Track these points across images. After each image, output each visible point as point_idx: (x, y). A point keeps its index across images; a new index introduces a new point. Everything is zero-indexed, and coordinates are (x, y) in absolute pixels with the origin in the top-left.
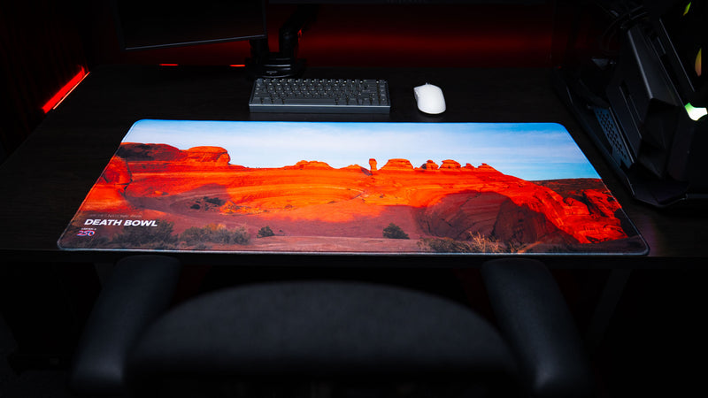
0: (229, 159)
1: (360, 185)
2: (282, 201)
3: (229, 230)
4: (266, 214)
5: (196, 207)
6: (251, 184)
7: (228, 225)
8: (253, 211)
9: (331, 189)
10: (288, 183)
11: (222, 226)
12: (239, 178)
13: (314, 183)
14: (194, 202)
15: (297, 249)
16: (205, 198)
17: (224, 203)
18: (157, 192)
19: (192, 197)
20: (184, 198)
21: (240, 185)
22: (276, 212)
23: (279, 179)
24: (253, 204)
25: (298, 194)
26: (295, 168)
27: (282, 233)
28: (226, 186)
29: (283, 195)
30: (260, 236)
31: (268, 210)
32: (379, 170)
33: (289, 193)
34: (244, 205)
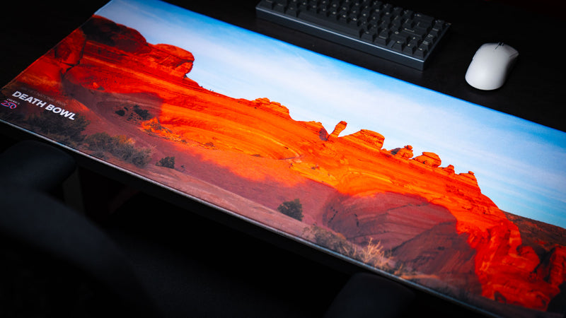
0: (189, 70)
1: (303, 148)
2: (207, 135)
3: (135, 148)
4: (182, 145)
5: (121, 113)
6: (191, 107)
7: (138, 143)
8: (171, 137)
9: (270, 141)
10: (230, 118)
11: (132, 142)
12: (183, 95)
13: (257, 128)
14: (123, 107)
15: (184, 189)
16: (136, 106)
17: (150, 119)
18: (95, 84)
19: (123, 101)
20: (116, 100)
21: (179, 104)
22: (193, 145)
23: (223, 111)
24: (177, 129)
25: (229, 134)
26: (249, 103)
27: (182, 169)
28: (163, 101)
29: (213, 130)
30: (159, 164)
31: (187, 140)
32: (340, 138)
33: (222, 130)
34: (168, 127)
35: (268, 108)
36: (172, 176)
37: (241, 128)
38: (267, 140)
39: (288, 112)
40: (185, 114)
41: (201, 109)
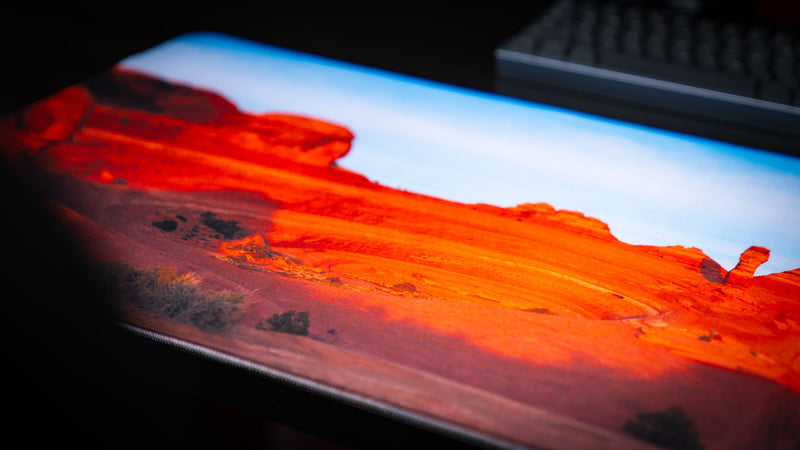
0: (344, 154)
1: (664, 296)
2: (401, 271)
3: (199, 293)
4: (331, 289)
5: (168, 226)
6: (353, 216)
7: (207, 282)
8: (300, 271)
9: (571, 283)
10: (455, 238)
11: (192, 280)
12: (329, 196)
13: (531, 257)
14: (173, 216)
15: (337, 379)
16: (208, 214)
17: (243, 236)
18: (106, 175)
19: (176, 206)
20: (157, 203)
21: (320, 212)
22: (359, 289)
23: (436, 226)
24: (316, 257)
25: (456, 269)
26: (504, 213)
27: (332, 335)
28: (281, 205)
29: (412, 260)
30: (267, 325)
31: (341, 279)
32: (761, 278)
33: (437, 259)
34: (289, 253)
35: (552, 221)
36: (302, 353)
37: (486, 257)
38: (558, 280)
39: (608, 229)
40: (336, 230)
41: (378, 221)
